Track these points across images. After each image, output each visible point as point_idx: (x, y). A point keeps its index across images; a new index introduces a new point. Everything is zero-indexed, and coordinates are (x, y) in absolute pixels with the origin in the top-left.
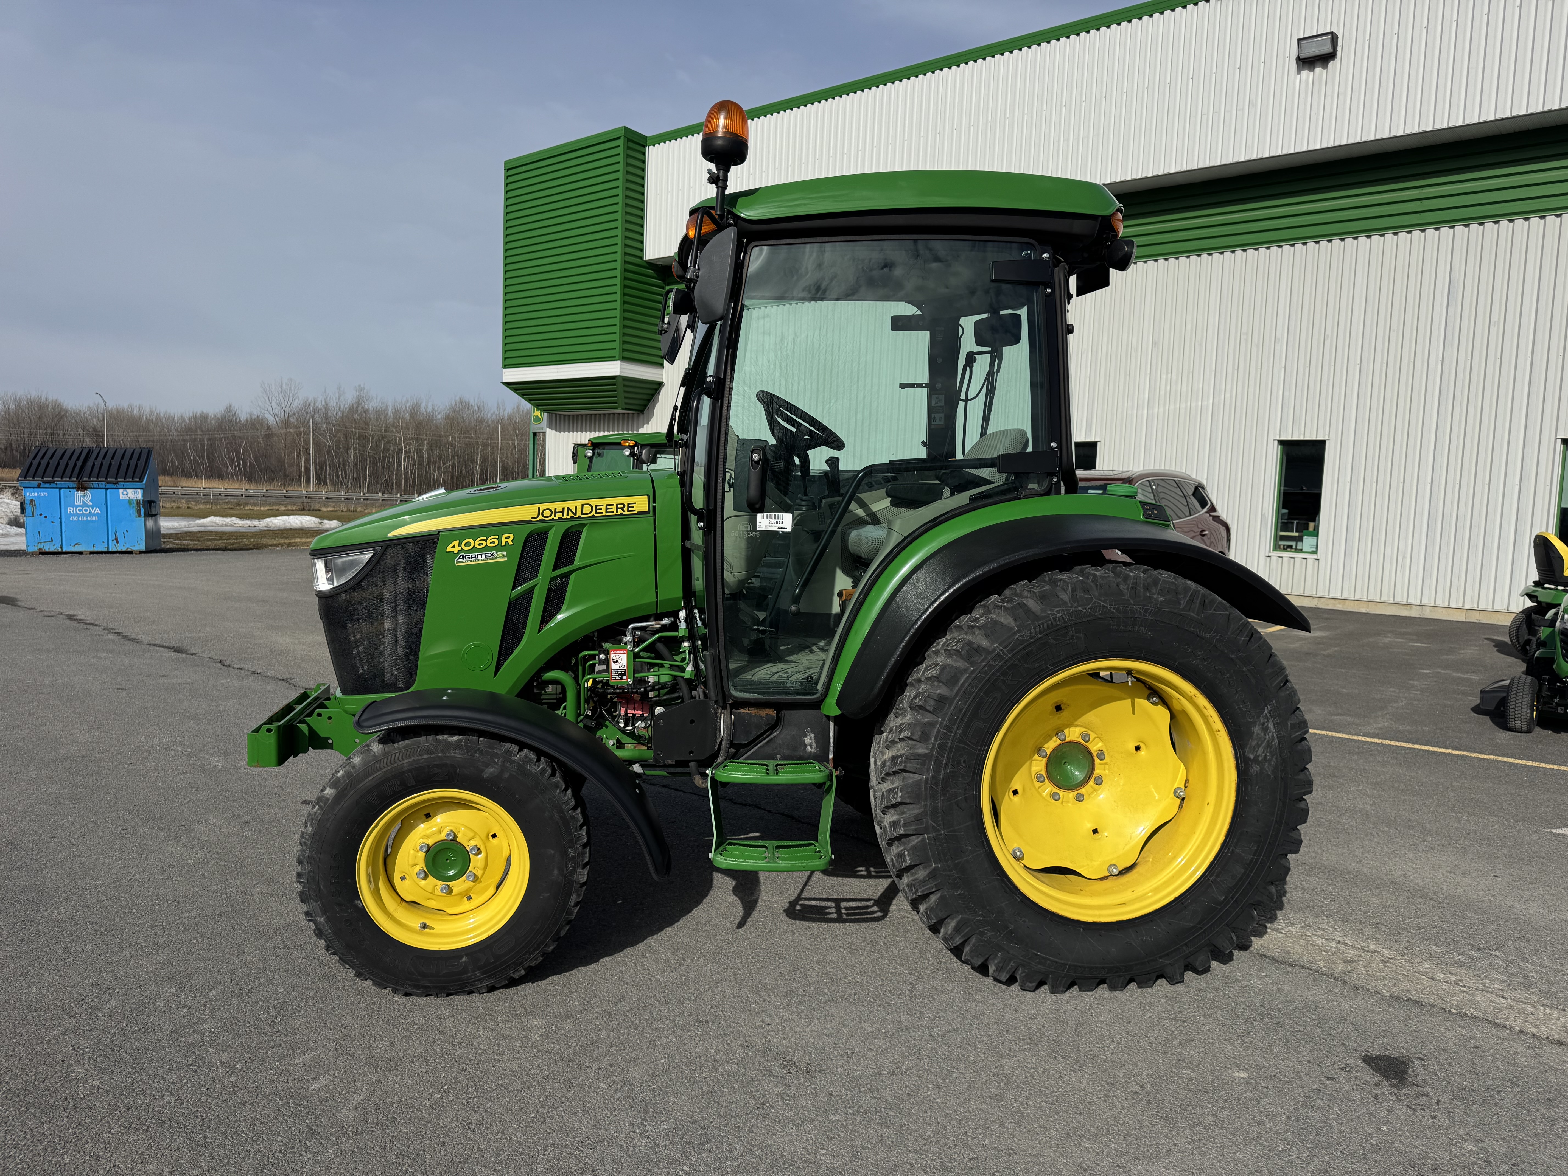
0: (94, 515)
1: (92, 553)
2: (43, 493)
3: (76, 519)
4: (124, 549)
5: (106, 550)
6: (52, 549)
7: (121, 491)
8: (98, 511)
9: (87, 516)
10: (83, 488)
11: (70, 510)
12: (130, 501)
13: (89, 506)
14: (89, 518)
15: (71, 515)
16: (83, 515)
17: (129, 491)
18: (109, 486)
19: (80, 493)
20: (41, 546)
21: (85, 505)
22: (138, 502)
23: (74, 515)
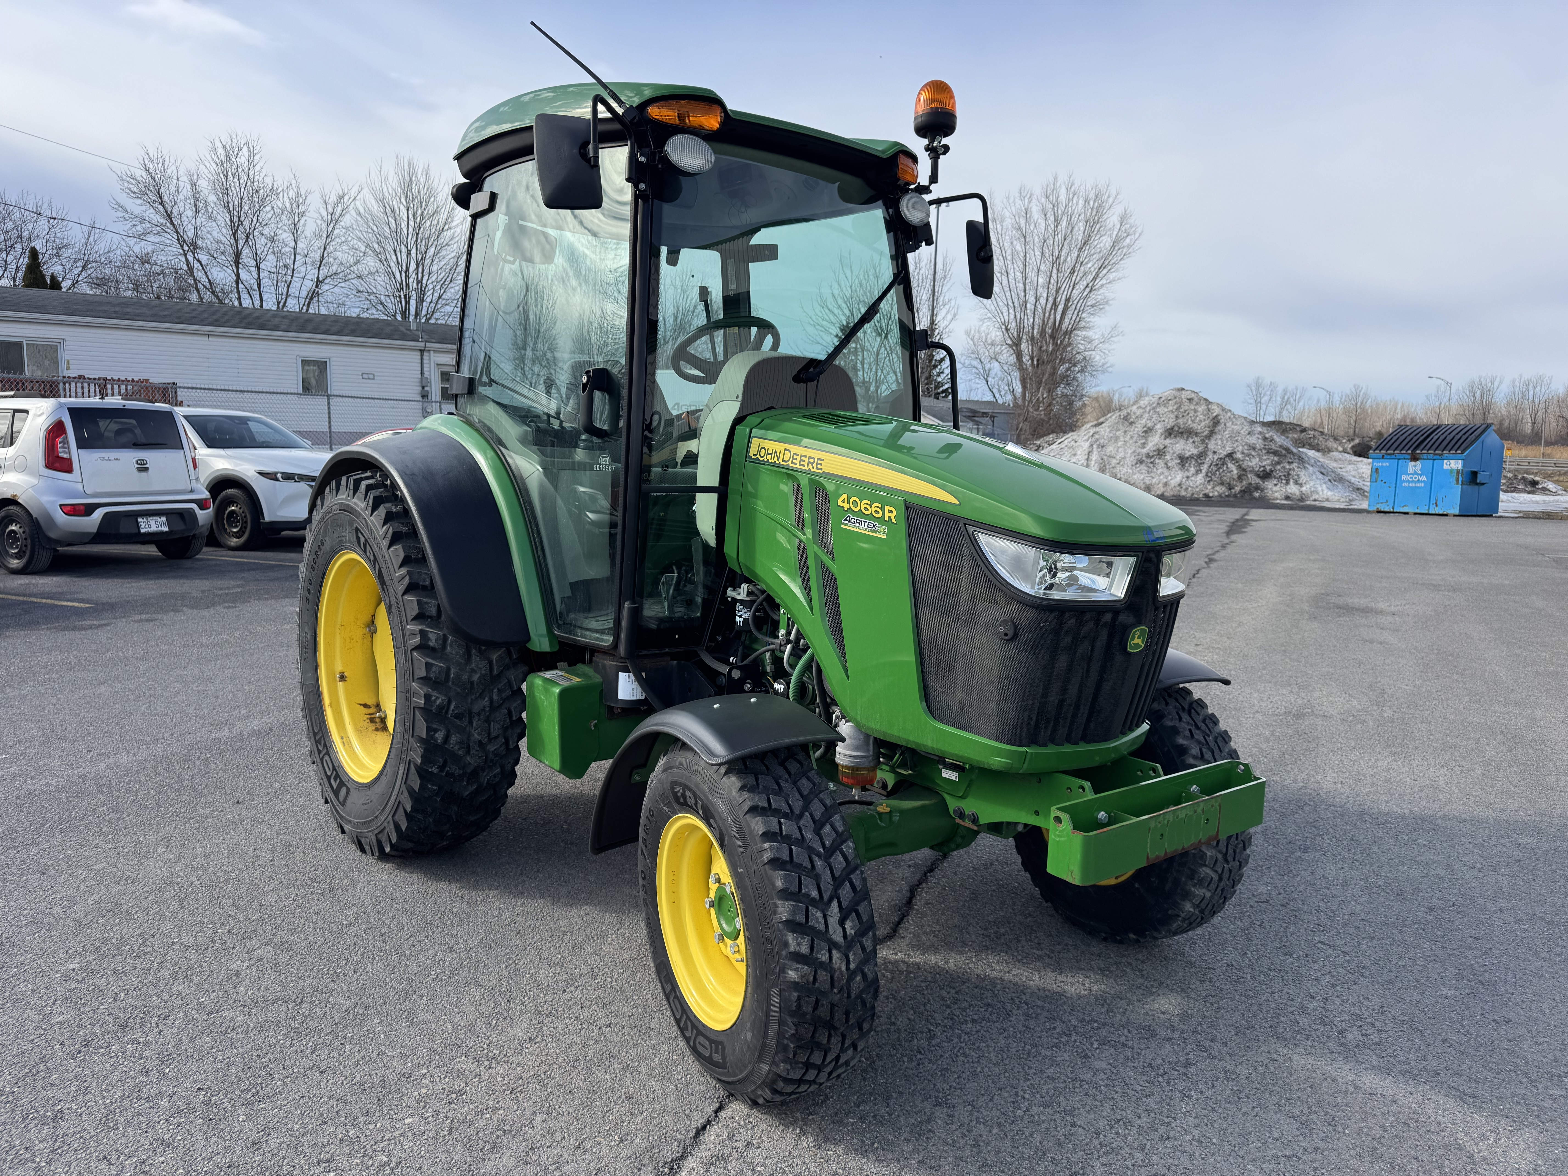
0: (1422, 482)
1: (1415, 514)
2: (1386, 464)
3: (1406, 485)
4: (1441, 512)
5: (1426, 512)
6: (1386, 509)
7: (1445, 461)
8: (1424, 478)
9: (1415, 482)
10: (1415, 459)
11: (1404, 477)
12: (1451, 471)
13: (1418, 474)
14: (1418, 485)
15: (1404, 481)
16: (1413, 482)
17: (1452, 462)
18: (1435, 457)
19: (1413, 463)
20: (1378, 506)
21: (1415, 473)
22: (1458, 472)
23: (1406, 482)
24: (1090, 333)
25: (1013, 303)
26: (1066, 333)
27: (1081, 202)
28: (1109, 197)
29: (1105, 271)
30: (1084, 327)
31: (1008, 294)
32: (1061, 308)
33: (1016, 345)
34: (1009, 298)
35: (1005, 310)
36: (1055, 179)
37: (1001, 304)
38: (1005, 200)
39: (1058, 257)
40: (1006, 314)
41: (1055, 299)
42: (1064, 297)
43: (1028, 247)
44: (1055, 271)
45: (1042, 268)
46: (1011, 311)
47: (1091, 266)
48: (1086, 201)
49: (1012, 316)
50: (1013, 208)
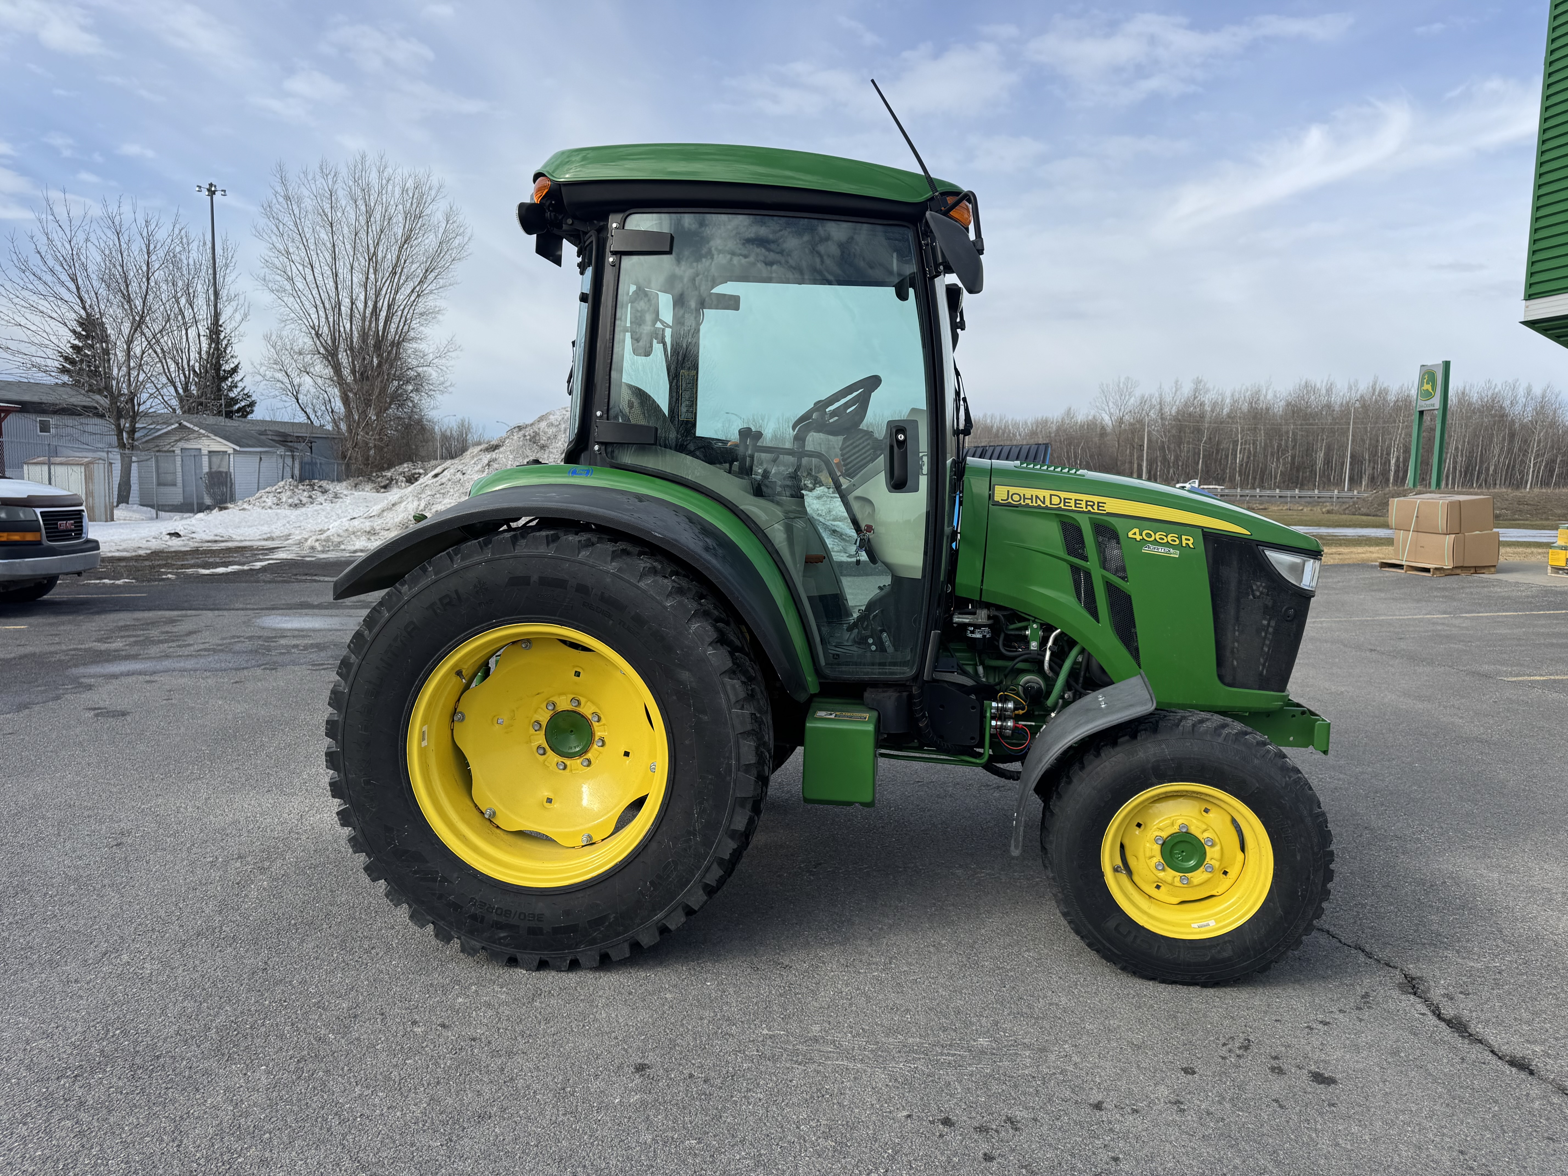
24: (422, 346)
25: (323, 304)
26: (392, 344)
27: (398, 191)
28: (430, 189)
29: (433, 275)
30: (413, 339)
31: (315, 292)
32: (383, 314)
33: (331, 356)
34: (317, 296)
35: (312, 311)
36: (363, 157)
37: (306, 303)
38: (302, 175)
39: (375, 253)
40: (314, 316)
41: (376, 303)
42: (386, 300)
43: (335, 238)
44: (371, 270)
45: (356, 264)
46: (322, 313)
47: (415, 268)
48: (404, 191)
49: (323, 320)
50: (313, 186)
